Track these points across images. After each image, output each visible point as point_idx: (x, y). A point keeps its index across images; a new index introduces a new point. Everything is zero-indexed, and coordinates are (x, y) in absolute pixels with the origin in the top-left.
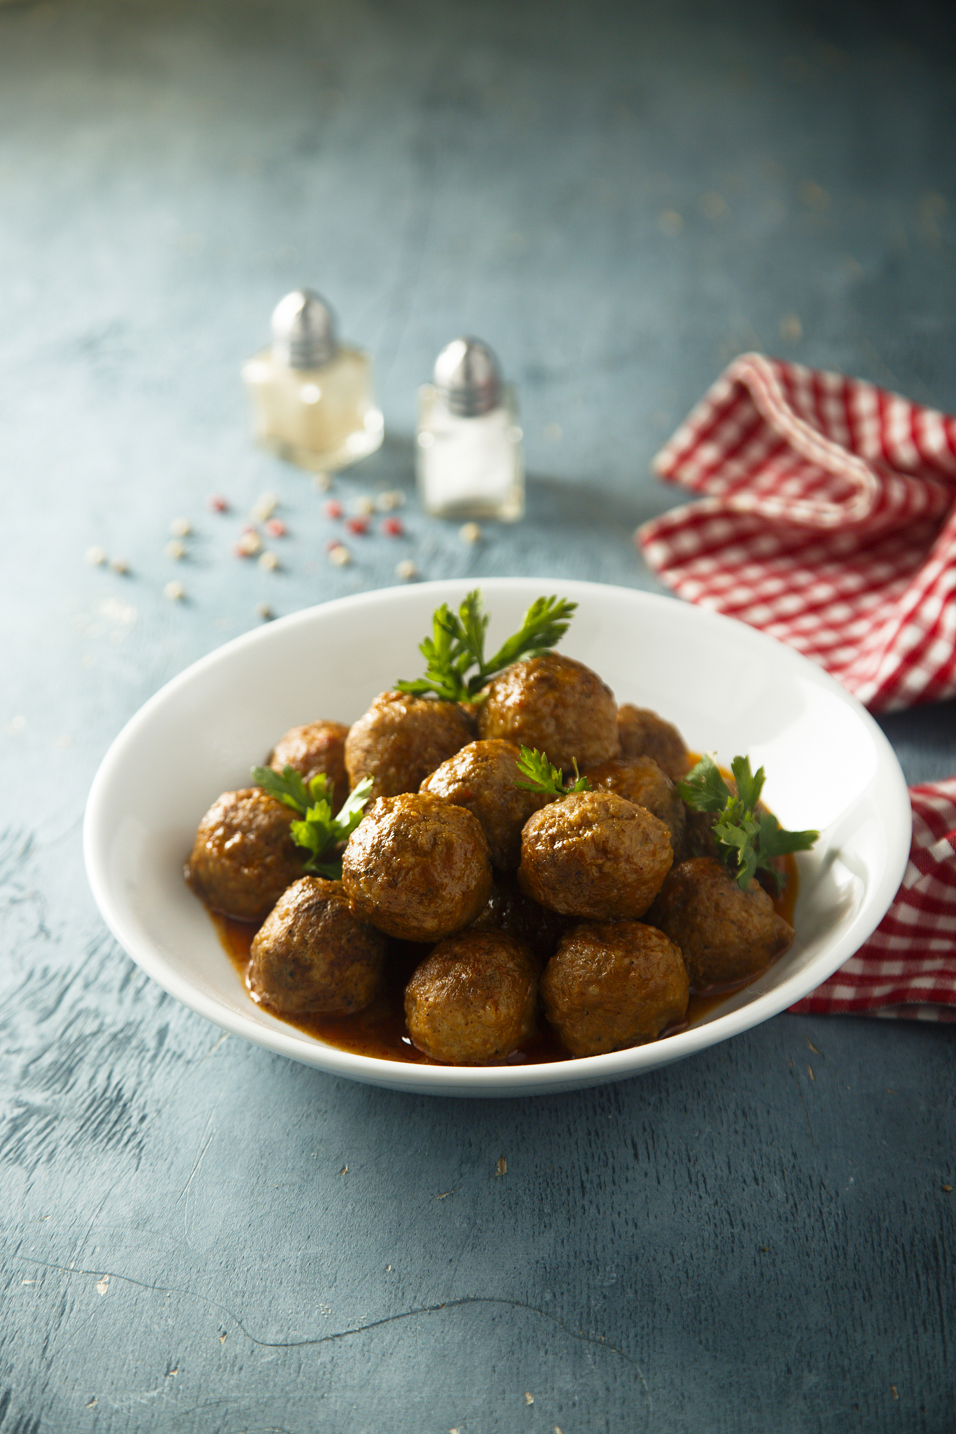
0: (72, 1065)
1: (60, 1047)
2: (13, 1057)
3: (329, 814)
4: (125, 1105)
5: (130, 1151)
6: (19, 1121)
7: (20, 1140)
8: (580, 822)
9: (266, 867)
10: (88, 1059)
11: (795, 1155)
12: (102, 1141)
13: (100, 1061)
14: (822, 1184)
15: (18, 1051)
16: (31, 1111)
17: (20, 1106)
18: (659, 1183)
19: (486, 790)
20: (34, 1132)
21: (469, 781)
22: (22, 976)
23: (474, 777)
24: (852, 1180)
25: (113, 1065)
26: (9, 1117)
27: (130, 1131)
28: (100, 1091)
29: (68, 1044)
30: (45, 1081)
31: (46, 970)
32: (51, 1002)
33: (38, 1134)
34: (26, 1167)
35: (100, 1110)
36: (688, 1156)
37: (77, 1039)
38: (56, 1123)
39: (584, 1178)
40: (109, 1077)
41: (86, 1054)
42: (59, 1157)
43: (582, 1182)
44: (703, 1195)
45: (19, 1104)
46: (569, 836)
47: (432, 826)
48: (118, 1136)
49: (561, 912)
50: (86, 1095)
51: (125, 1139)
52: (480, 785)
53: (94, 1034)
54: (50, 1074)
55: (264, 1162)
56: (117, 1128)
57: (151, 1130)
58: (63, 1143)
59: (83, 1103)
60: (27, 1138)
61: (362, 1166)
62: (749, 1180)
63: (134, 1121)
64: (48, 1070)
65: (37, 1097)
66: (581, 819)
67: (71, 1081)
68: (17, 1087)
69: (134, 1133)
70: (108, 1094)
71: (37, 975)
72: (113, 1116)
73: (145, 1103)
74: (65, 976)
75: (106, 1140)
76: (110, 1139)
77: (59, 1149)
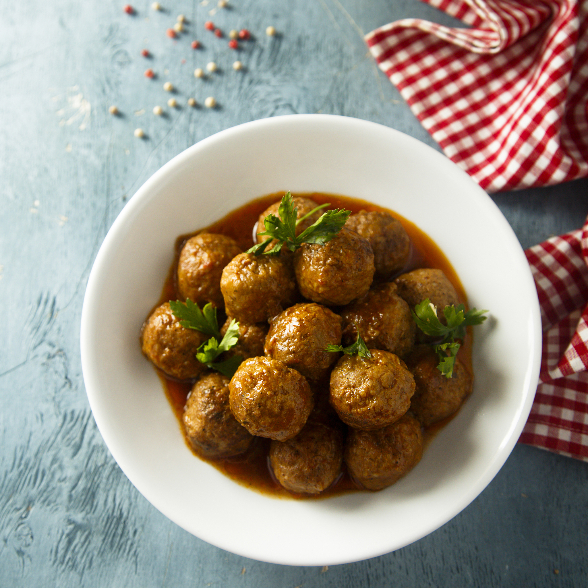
0: (94, 490)
1: (86, 476)
2: (63, 484)
4: (125, 522)
5: (131, 559)
6: (71, 536)
7: (73, 551)
8: (366, 396)
10: (102, 486)
12: (115, 551)
13: (108, 487)
14: (492, 571)
15: (64, 480)
16: (78, 527)
17: (70, 524)
18: (407, 573)
19: (307, 358)
20: (79, 545)
21: (297, 353)
22: (61, 418)
23: (300, 351)
24: (507, 567)
25: (115, 490)
26: (67, 532)
27: (129, 542)
28: (110, 511)
29: (90, 473)
30: (81, 503)
31: (73, 412)
32: (78, 439)
33: (82, 546)
34: (79, 573)
35: (112, 526)
37: (95, 469)
38: (90, 537)
39: (369, 572)
40: (114, 500)
41: (101, 481)
42: (94, 564)
43: (368, 575)
44: (431, 583)
45: (70, 522)
46: (360, 406)
48: (124, 546)
49: (352, 426)
50: (104, 515)
51: (128, 548)
52: (303, 355)
53: (103, 465)
54: (83, 497)
55: (201, 565)
56: (122, 541)
57: (141, 542)
58: (96, 553)
59: (103, 521)
60: (77, 550)
61: (252, 567)
62: (454, 569)
63: (131, 535)
64: (82, 495)
65: (79, 517)
67: (95, 503)
68: (68, 510)
69: (132, 544)
70: (115, 514)
71: (69, 418)
72: (120, 531)
73: (135, 520)
74: (83, 418)
75: (117, 550)
76: (120, 549)
77: (94, 558)
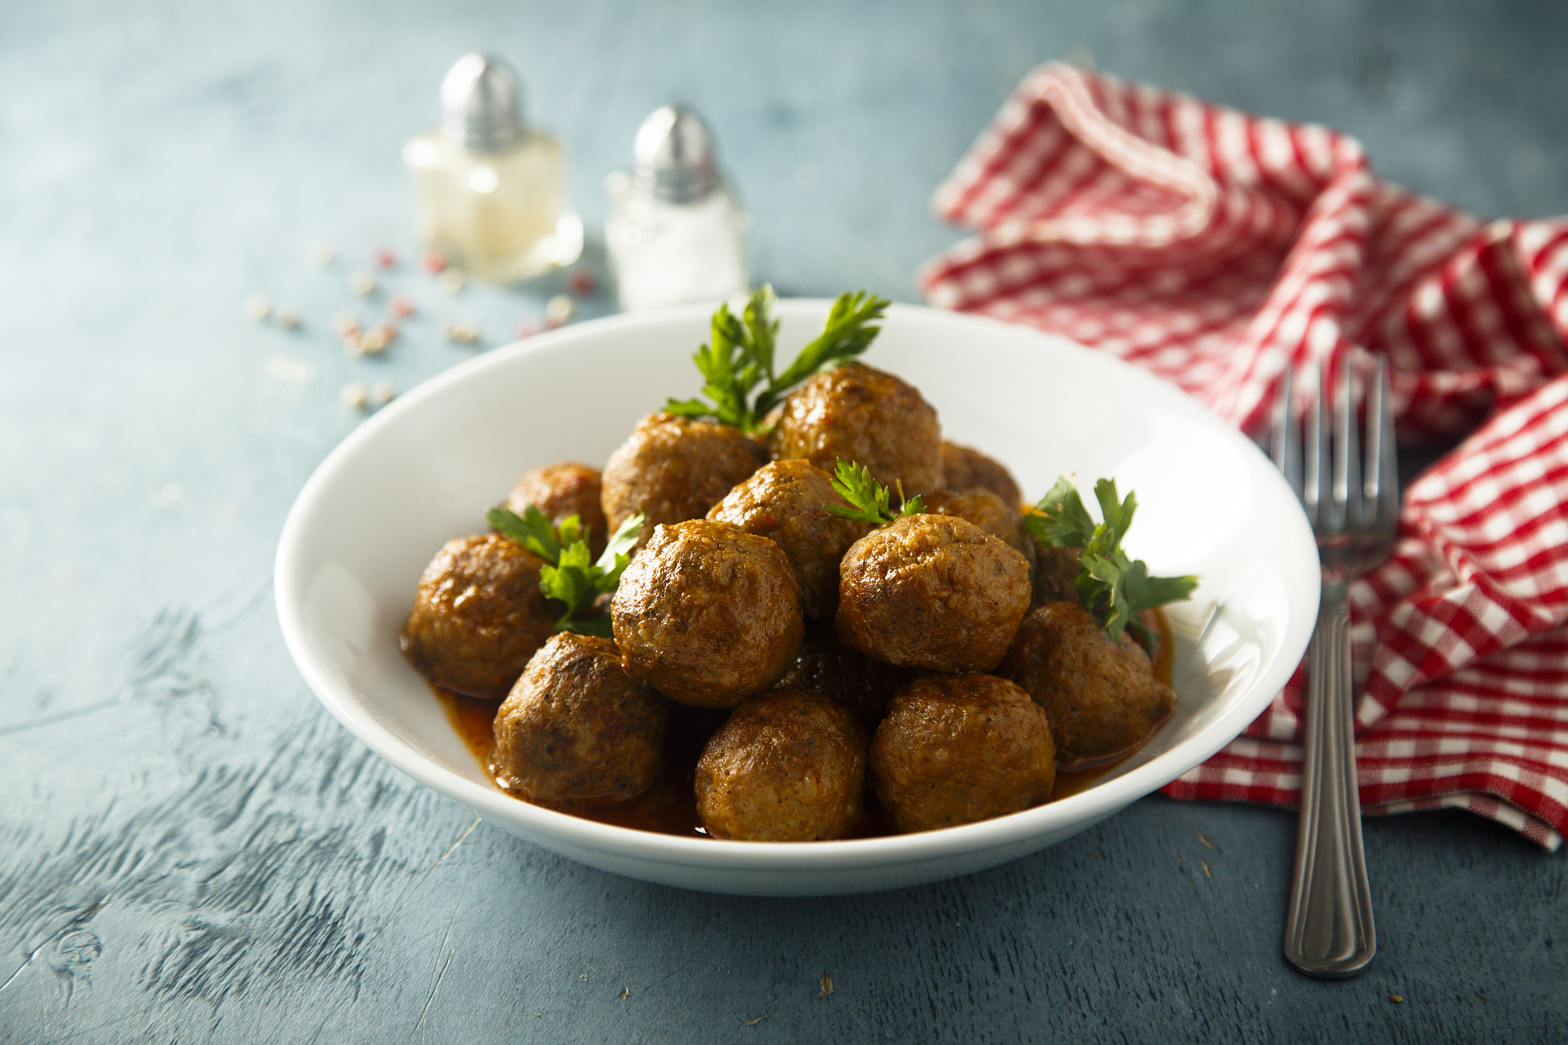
0: (264, 879)
1: (246, 859)
2: (186, 872)
3: (588, 558)
4: (335, 924)
5: (345, 978)
6: (197, 946)
7: (201, 967)
8: (918, 546)
9: (508, 626)
10: (283, 872)
11: (1198, 964)
12: (308, 966)
13: (298, 874)
14: (1237, 997)
15: (192, 864)
16: (212, 934)
17: (198, 929)
18: (1029, 999)
19: (792, 516)
20: (218, 958)
21: (770, 505)
22: (192, 779)
23: (776, 501)
24: (1274, 991)
25: (317, 877)
26: (184, 941)
27: (343, 954)
28: (301, 908)
29: (256, 854)
30: (229, 897)
31: (222, 771)
32: (231, 807)
33: (224, 960)
34: (211, 1000)
35: (303, 931)
36: (1063, 967)
37: (268, 849)
38: (246, 947)
39: (933, 996)
40: (312, 892)
41: (281, 866)
42: (252, 986)
43: (931, 1002)
44: (1087, 1013)
45: (196, 926)
46: (904, 564)
47: (729, 555)
48: (329, 960)
49: (893, 661)
50: (283, 913)
51: (338, 963)
52: (784, 510)
53: (290, 842)
54: (235, 890)
55: (519, 986)
56: (327, 951)
57: (371, 952)
58: (257, 970)
59: (280, 922)
60: (209, 966)
61: (647, 989)
62: (1144, 994)
63: (348, 942)
64: (233, 886)
65: (220, 918)
66: (919, 543)
67: (264, 898)
68: (194, 906)
69: (350, 957)
70: (312, 912)
71: (212, 776)
72: (321, 937)
73: (361, 920)
74: (247, 777)
75: (313, 965)
76: (318, 964)
77: (253, 977)
